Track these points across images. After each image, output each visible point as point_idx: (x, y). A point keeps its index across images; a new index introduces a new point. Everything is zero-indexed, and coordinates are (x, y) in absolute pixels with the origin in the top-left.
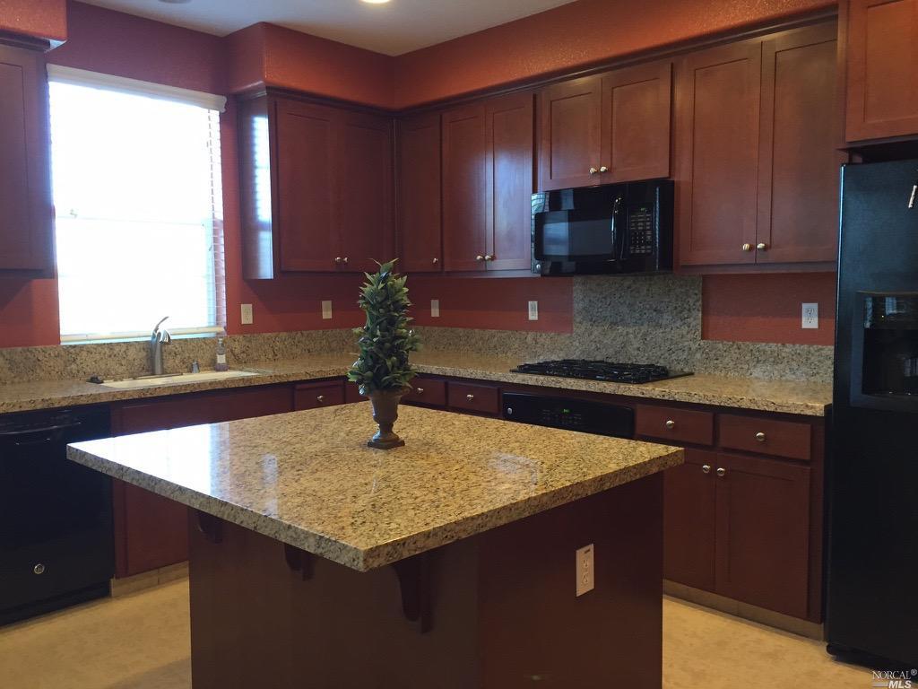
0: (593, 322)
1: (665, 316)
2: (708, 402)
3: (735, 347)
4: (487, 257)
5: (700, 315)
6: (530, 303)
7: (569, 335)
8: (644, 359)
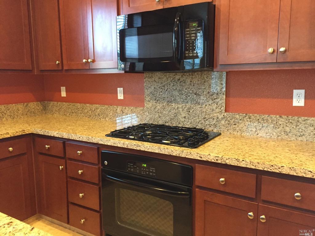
0: (157, 100)
1: (202, 97)
2: (253, 167)
3: (247, 117)
4: (89, 60)
5: (224, 97)
6: (118, 89)
7: (142, 108)
8: (189, 123)
